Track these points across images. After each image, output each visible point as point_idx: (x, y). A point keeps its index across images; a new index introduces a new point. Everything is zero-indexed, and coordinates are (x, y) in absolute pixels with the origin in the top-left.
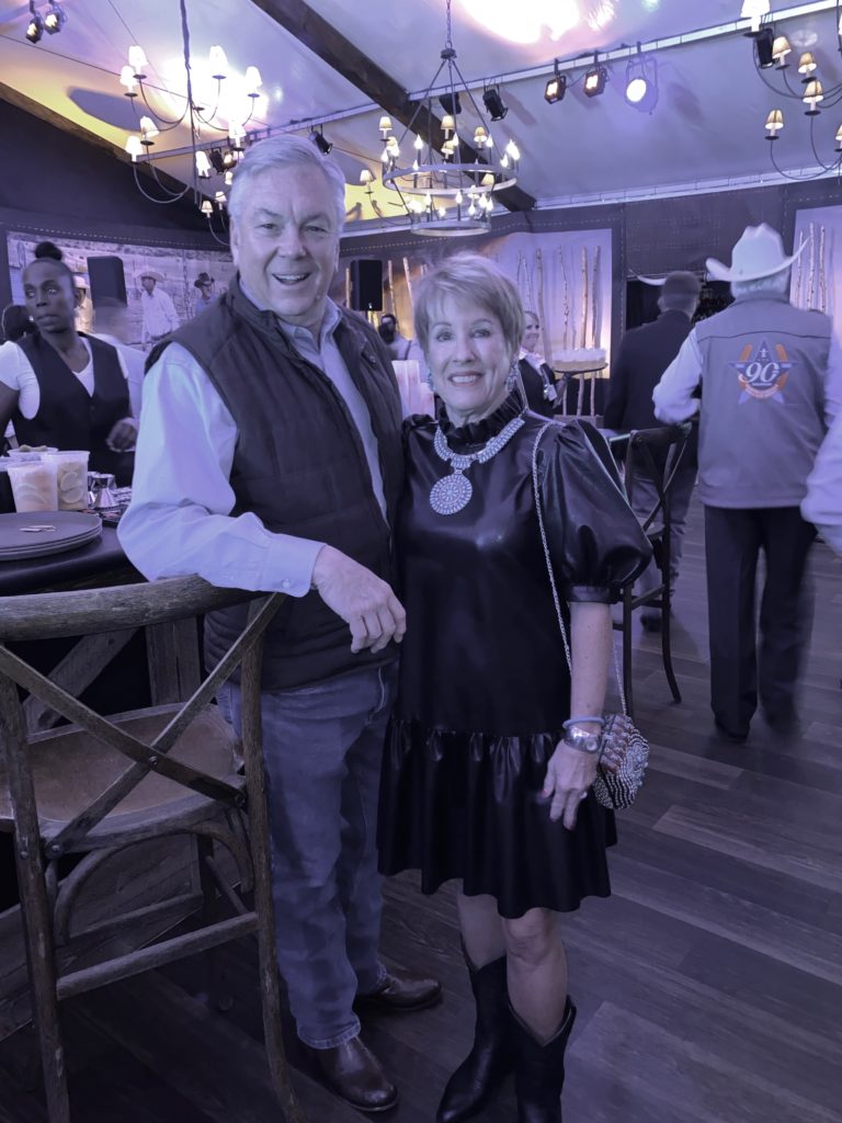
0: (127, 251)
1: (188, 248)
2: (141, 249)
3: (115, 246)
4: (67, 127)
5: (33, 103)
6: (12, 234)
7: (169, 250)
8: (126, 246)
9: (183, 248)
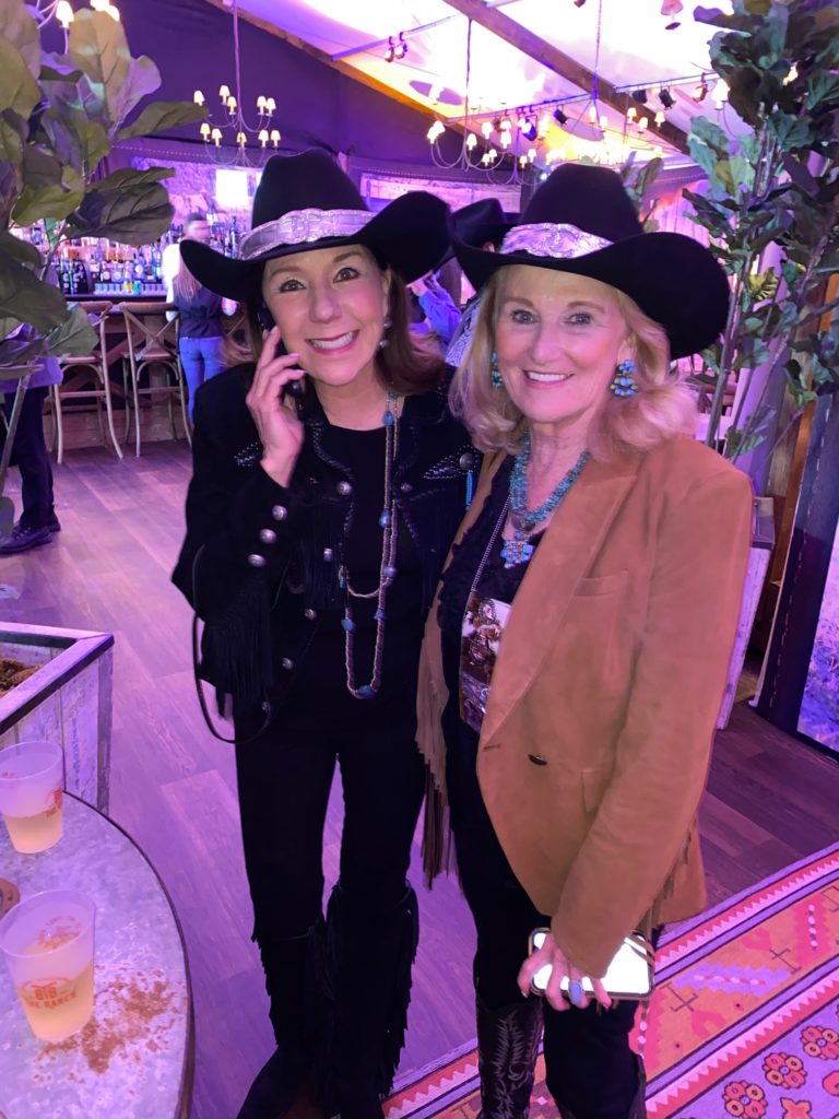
0: (434, 185)
1: (477, 182)
2: (444, 183)
3: (427, 182)
4: (406, 102)
5: (373, 79)
6: (365, 175)
7: (463, 184)
8: (434, 182)
9: (472, 182)
